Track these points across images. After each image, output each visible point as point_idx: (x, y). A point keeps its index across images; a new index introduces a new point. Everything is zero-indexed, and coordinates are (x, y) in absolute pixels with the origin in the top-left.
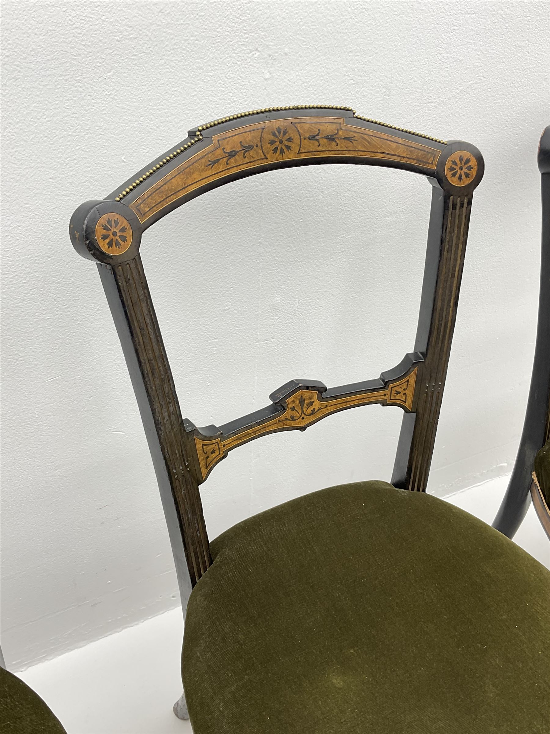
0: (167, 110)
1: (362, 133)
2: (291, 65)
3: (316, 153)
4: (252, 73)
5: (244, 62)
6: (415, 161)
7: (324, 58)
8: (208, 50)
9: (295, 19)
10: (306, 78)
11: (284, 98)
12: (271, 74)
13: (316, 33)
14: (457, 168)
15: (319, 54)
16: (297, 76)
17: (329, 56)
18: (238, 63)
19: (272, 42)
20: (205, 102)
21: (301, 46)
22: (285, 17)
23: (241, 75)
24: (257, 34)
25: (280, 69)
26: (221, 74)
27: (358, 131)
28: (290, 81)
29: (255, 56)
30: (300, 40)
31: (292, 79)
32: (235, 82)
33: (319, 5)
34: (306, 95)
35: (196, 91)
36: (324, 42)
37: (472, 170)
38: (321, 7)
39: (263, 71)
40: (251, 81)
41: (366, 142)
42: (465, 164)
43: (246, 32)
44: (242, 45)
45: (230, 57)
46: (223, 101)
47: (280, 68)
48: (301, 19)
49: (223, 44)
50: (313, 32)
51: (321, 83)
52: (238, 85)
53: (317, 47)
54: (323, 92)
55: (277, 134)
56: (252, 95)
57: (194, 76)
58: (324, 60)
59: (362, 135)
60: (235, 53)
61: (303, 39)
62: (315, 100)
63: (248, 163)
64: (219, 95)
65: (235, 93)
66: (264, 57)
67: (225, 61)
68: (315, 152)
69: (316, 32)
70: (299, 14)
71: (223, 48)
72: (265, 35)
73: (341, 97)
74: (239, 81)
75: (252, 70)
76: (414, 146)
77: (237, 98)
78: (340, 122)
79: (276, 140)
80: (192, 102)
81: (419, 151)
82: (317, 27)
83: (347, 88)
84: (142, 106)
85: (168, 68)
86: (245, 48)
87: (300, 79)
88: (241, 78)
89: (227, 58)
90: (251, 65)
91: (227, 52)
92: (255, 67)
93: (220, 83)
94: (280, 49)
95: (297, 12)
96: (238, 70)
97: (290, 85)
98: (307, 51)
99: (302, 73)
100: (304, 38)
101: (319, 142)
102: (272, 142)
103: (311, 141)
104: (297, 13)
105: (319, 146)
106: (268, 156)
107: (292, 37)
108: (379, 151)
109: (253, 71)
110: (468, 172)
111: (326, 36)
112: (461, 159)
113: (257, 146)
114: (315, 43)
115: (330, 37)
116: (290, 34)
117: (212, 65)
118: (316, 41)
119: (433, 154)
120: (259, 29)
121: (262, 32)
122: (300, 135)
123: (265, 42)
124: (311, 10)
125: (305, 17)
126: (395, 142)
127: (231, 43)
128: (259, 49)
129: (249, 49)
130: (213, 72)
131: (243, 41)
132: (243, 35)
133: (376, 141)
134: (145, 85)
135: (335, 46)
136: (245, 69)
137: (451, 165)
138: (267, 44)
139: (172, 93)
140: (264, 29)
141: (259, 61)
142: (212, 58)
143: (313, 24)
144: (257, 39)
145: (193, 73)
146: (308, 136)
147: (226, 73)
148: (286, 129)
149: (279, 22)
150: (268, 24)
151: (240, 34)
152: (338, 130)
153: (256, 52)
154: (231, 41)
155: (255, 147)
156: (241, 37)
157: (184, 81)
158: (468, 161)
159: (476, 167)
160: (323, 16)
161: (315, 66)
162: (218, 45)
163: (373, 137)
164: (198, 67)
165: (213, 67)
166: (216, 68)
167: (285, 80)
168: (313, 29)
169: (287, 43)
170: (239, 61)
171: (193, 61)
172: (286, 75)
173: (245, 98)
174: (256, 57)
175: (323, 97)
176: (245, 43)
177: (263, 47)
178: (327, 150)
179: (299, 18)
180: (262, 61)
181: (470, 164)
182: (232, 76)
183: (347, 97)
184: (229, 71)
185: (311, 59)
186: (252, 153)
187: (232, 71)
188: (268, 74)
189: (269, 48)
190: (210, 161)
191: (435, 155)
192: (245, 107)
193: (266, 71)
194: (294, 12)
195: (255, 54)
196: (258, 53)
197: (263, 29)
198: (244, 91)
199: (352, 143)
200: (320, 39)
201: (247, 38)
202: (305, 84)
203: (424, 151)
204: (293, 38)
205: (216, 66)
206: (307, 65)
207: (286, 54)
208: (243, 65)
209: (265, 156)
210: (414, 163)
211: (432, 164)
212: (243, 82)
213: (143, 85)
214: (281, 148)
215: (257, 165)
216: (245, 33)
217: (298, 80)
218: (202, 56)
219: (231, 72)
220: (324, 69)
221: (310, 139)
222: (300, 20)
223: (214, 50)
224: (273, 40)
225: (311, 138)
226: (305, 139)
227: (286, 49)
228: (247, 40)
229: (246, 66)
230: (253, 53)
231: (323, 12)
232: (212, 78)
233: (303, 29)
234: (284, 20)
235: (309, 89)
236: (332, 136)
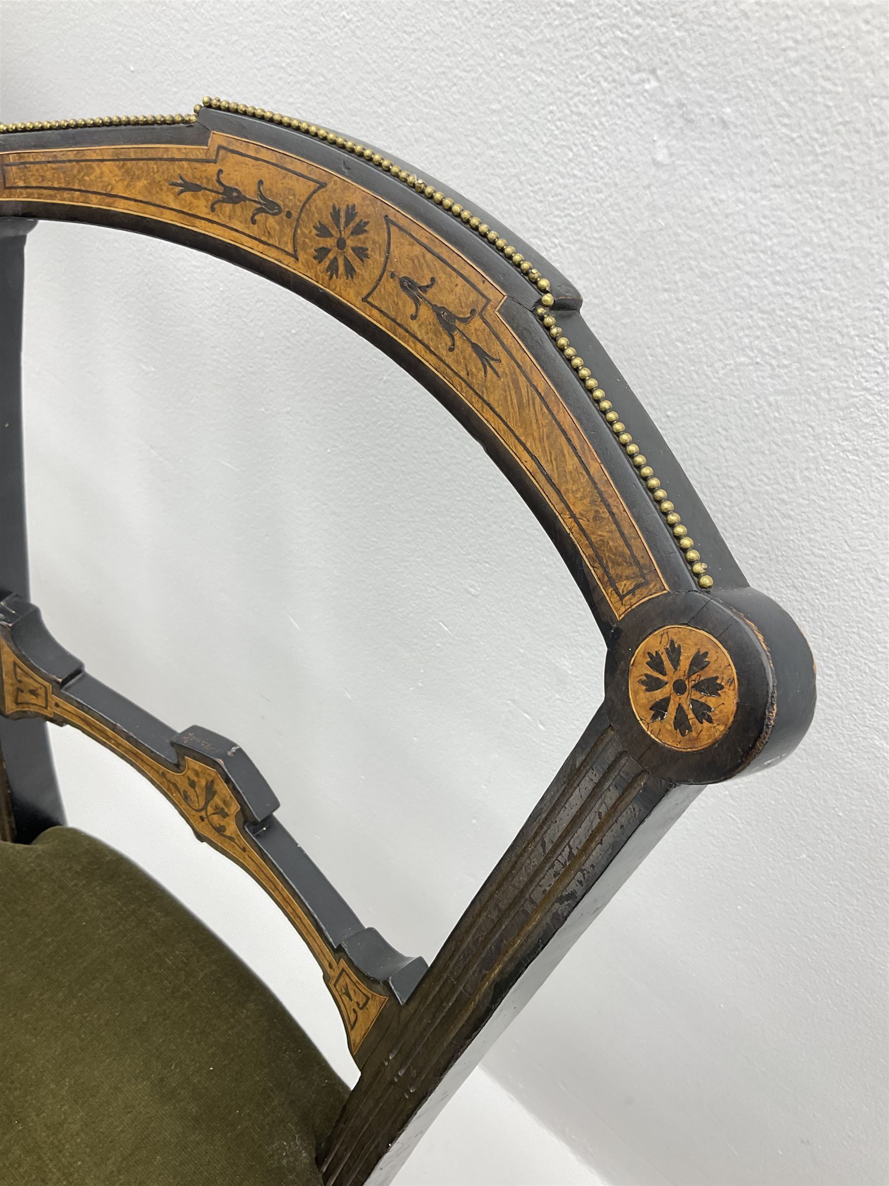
0: (437, 113)
1: (519, 366)
2: (730, 161)
3: (400, 330)
4: (627, 128)
5: (616, 88)
6: (590, 551)
7: (833, 195)
8: (544, 13)
9: (778, 32)
10: (763, 221)
11: (688, 239)
12: (671, 155)
13: (828, 107)
14: (671, 677)
15: (822, 176)
16: (739, 201)
17: (848, 196)
18: (604, 84)
19: (696, 70)
20: (512, 139)
21: (771, 122)
22: (750, 14)
23: (604, 119)
24: (665, 30)
25: (698, 156)
26: (559, 90)
27: (514, 352)
28: (716, 204)
29: (647, 87)
30: (776, 103)
31: (722, 201)
32: (586, 129)
33: (867, 22)
34: (747, 268)
35: (500, 102)
36: (845, 145)
37: (706, 724)
38: (869, 32)
39: (655, 138)
40: (621, 148)
41: (514, 396)
42: (697, 687)
43: (639, 8)
44: (622, 39)
45: (588, 58)
46: (551, 160)
47: (699, 152)
48: (796, 41)
49: (581, 16)
50: (820, 99)
51: (802, 260)
52: (590, 140)
53: (819, 150)
54: (799, 289)
55: (343, 220)
56: (616, 185)
57: (503, 64)
58: (831, 200)
59: (518, 370)
60: (601, 53)
61: (784, 103)
62: (770, 298)
63: (255, 239)
64: (545, 140)
65: (580, 155)
66: (666, 100)
67: (574, 62)
68: (399, 325)
69: (831, 104)
70: (793, 23)
71: (577, 25)
72: (682, 41)
73: (851, 338)
74: (595, 133)
75: (631, 120)
76: (615, 510)
77: (581, 170)
78: (491, 297)
79: (333, 232)
80: (489, 123)
81: (618, 535)
82: (840, 89)
83: (878, 323)
84: (397, 77)
85: (455, 17)
86: (626, 52)
87: (745, 215)
88: (600, 127)
89: (581, 56)
90: (631, 105)
91: (583, 41)
92: (639, 116)
93: (551, 112)
94: (710, 98)
95: (790, 13)
96: (598, 102)
97: (712, 214)
98: (787, 147)
99: (755, 202)
100: (791, 104)
101: (417, 309)
102: (323, 231)
103: (404, 295)
104: (787, 17)
105: (414, 317)
106: (302, 256)
107: (754, 81)
108: (528, 445)
109: (632, 123)
110: (691, 715)
111: (857, 131)
112: (699, 662)
113: (289, 215)
114: (816, 136)
115: (872, 142)
116: (751, 70)
117: (544, 58)
118: (825, 133)
119: (644, 577)
120: (673, 16)
121: (678, 29)
122: (387, 258)
123: (678, 62)
124: (835, 29)
125: (810, 41)
126: (579, 458)
127: (599, 23)
128: (659, 72)
129: (637, 61)
130: (544, 78)
131: (627, 32)
132: (631, 13)
133: (540, 417)
134: (410, 34)
135: (878, 179)
136: (616, 108)
137: (662, 650)
138: (682, 68)
139: (455, 80)
140: (685, 22)
141: (650, 105)
142: (548, 41)
143: (828, 73)
144: (660, 41)
145: (501, 54)
146: (402, 275)
147: (570, 95)
148: (366, 223)
149: (729, 19)
150: (696, 12)
151: (625, 9)
152: (473, 312)
153: (651, 77)
154: (600, 18)
155: (283, 215)
156: (624, 19)
157: (481, 65)
158: (712, 687)
159: (722, 728)
160: (868, 63)
161: (798, 202)
162: (568, 12)
163: (538, 400)
164: (515, 47)
165: (545, 62)
166: (552, 68)
167: (703, 192)
168: (825, 91)
169: (735, 92)
170: (606, 80)
171: (507, 26)
172: (711, 182)
173: (599, 184)
174: (647, 91)
175: (797, 304)
176: (631, 38)
177: (670, 71)
178: (426, 342)
179: (788, 34)
180: (658, 108)
181: (711, 701)
182: (582, 109)
183: (870, 351)
184: (578, 94)
185: (794, 177)
186: (272, 221)
187: (584, 96)
188: (665, 151)
189: (684, 81)
190: (181, 178)
191: (647, 583)
192: (594, 205)
193: (661, 143)
194: (781, 11)
195: (649, 80)
196: (654, 84)
197: (681, 21)
198: (602, 164)
199: (485, 373)
200: (837, 132)
201: (639, 27)
202: (757, 238)
203: (628, 546)
204: (756, 88)
205: (553, 64)
206: (776, 186)
207: (724, 124)
208: (613, 96)
209: (295, 251)
210: (585, 553)
211: (622, 597)
212: (604, 138)
213: (405, 32)
214: (335, 259)
215: (271, 256)
216: (638, 13)
217: (738, 213)
218: (528, 23)
219: (581, 98)
220: (821, 226)
221: (402, 286)
222: (791, 43)
223: (557, 22)
224: (699, 64)
225: (406, 284)
226: (393, 276)
227: (728, 110)
228: (637, 32)
229: (619, 101)
230: (644, 75)
231: (872, 53)
232: (539, 89)
233: (794, 76)
234: (745, 22)
235: (762, 255)
236: (452, 316)
